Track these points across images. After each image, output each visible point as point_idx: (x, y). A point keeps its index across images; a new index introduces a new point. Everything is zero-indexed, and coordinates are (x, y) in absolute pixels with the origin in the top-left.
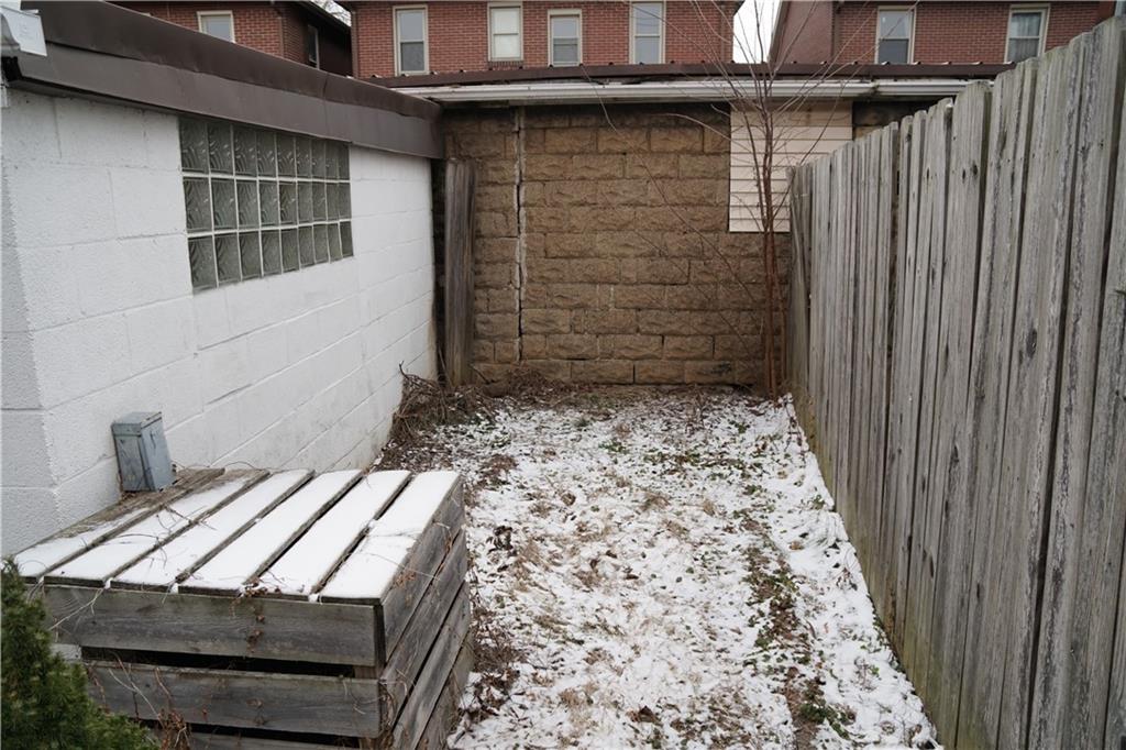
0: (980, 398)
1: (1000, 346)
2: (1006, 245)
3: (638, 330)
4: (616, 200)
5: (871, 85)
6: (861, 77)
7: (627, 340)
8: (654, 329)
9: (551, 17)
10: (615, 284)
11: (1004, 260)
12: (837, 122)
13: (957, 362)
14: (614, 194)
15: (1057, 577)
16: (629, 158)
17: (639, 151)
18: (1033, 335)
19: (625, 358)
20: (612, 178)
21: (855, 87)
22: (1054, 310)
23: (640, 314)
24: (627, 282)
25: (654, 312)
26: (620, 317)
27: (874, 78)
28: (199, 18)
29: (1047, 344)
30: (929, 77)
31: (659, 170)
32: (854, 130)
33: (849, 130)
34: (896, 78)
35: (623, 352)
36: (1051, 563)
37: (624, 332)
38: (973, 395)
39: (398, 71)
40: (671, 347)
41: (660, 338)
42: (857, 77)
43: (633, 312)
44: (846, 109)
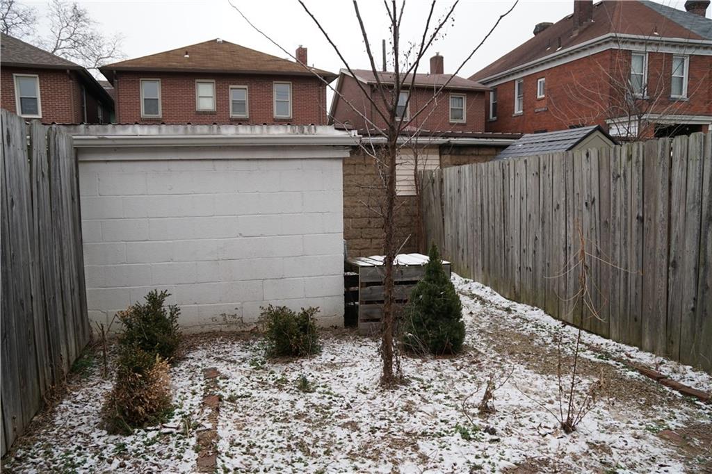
0: (543, 222)
1: (549, 209)
2: (548, 189)
3: (361, 237)
4: (351, 183)
5: (448, 140)
6: (444, 136)
7: (357, 241)
8: (368, 236)
9: (231, 89)
10: (352, 218)
11: (548, 192)
12: (434, 153)
13: (534, 217)
14: (351, 181)
15: (570, 248)
16: (357, 166)
17: (360, 164)
18: (558, 205)
19: (357, 249)
20: (350, 174)
21: (441, 140)
22: (564, 199)
23: (362, 230)
24: (357, 217)
25: (368, 229)
26: (354, 232)
27: (447, 137)
28: (14, 78)
29: (562, 207)
30: (466, 137)
31: (369, 171)
32: (440, 156)
33: (438, 157)
34: (455, 138)
35: (356, 246)
36: (568, 246)
37: (356, 238)
38: (541, 223)
39: (143, 114)
40: (375, 243)
41: (370, 240)
42: (441, 136)
43: (359, 229)
44: (437, 148)
